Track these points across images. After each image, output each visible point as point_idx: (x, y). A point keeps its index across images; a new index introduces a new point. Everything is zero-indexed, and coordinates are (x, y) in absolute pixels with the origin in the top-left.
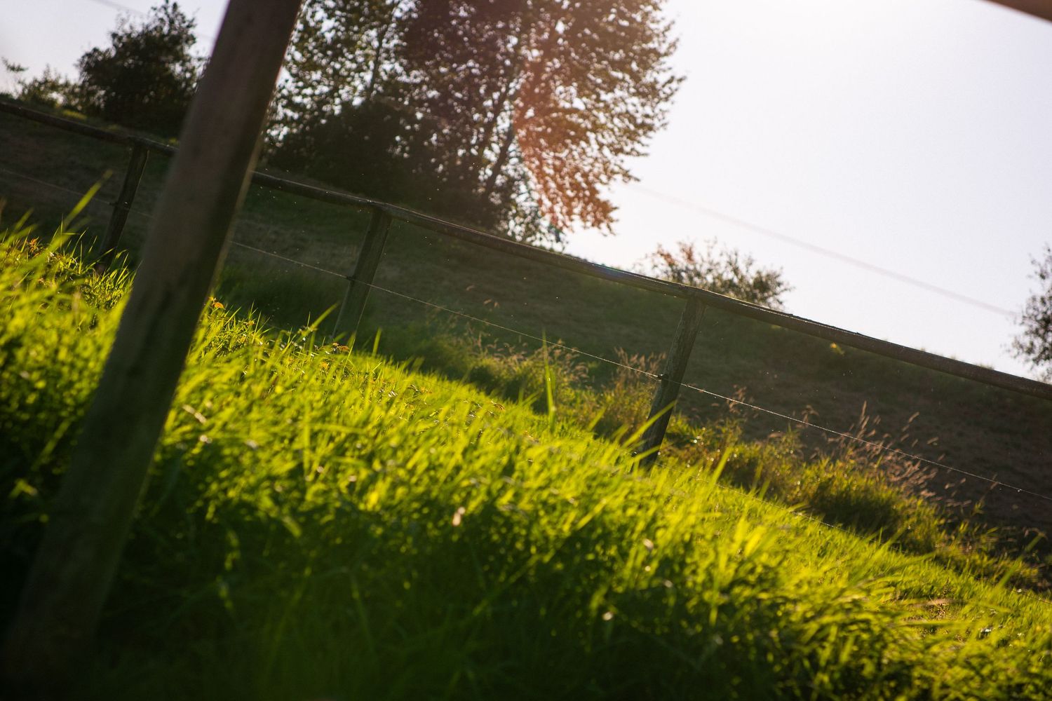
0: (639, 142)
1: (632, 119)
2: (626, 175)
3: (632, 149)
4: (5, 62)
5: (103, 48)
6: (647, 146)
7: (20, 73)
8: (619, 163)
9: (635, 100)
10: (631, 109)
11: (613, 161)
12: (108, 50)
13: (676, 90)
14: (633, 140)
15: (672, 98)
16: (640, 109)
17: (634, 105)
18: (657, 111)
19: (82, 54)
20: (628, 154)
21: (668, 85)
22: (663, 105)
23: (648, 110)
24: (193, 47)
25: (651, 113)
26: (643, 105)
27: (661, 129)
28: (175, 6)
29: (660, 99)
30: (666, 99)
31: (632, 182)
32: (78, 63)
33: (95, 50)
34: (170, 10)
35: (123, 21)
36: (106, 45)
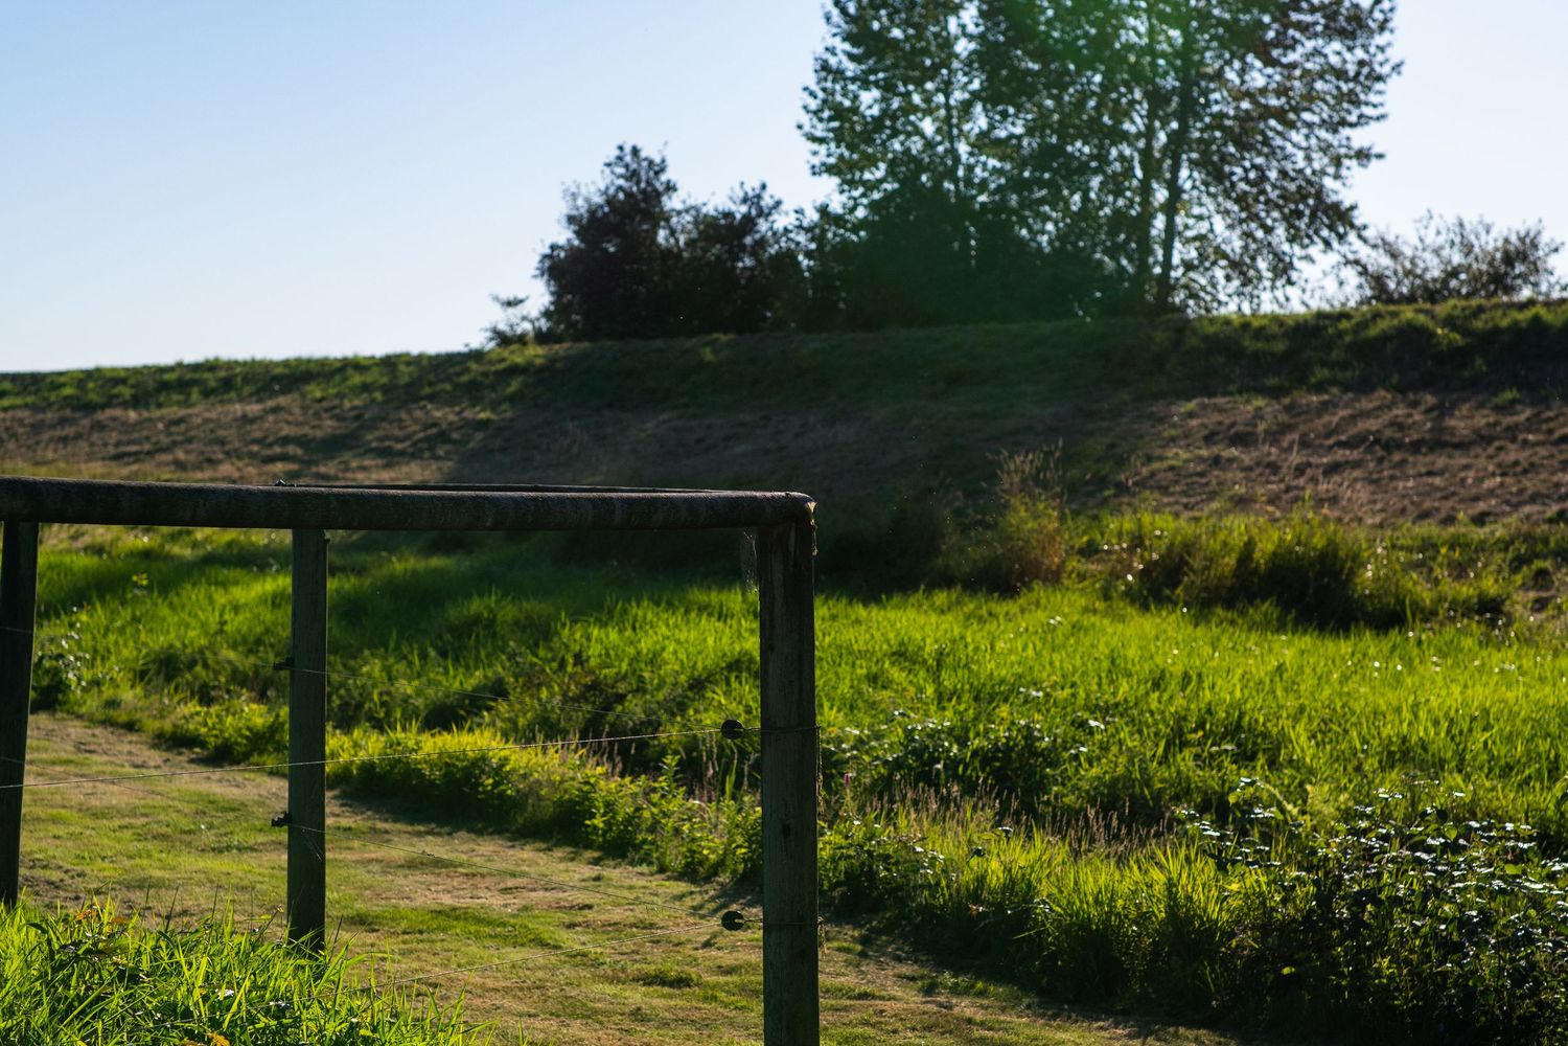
0: (1367, 104)
1: (1340, 74)
2: (1363, 156)
3: (1360, 116)
4: (496, 299)
5: (562, 241)
6: (1382, 104)
7: (520, 306)
8: (1344, 142)
9: (1336, 45)
10: (1334, 60)
11: (1336, 143)
12: (569, 240)
13: (1392, 10)
14: (1357, 103)
15: (1390, 25)
16: (1348, 56)
17: (1339, 53)
18: (1372, 50)
19: (538, 258)
20: (1352, 125)
21: (1379, 7)
22: (1380, 40)
23: (1360, 54)
24: (674, 196)
25: (1365, 57)
26: (1350, 49)
27: (1394, 75)
28: (635, 151)
29: (1372, 32)
30: (1382, 27)
31: (1374, 162)
32: (537, 272)
33: (553, 247)
34: (628, 159)
35: (574, 196)
36: (564, 236)
